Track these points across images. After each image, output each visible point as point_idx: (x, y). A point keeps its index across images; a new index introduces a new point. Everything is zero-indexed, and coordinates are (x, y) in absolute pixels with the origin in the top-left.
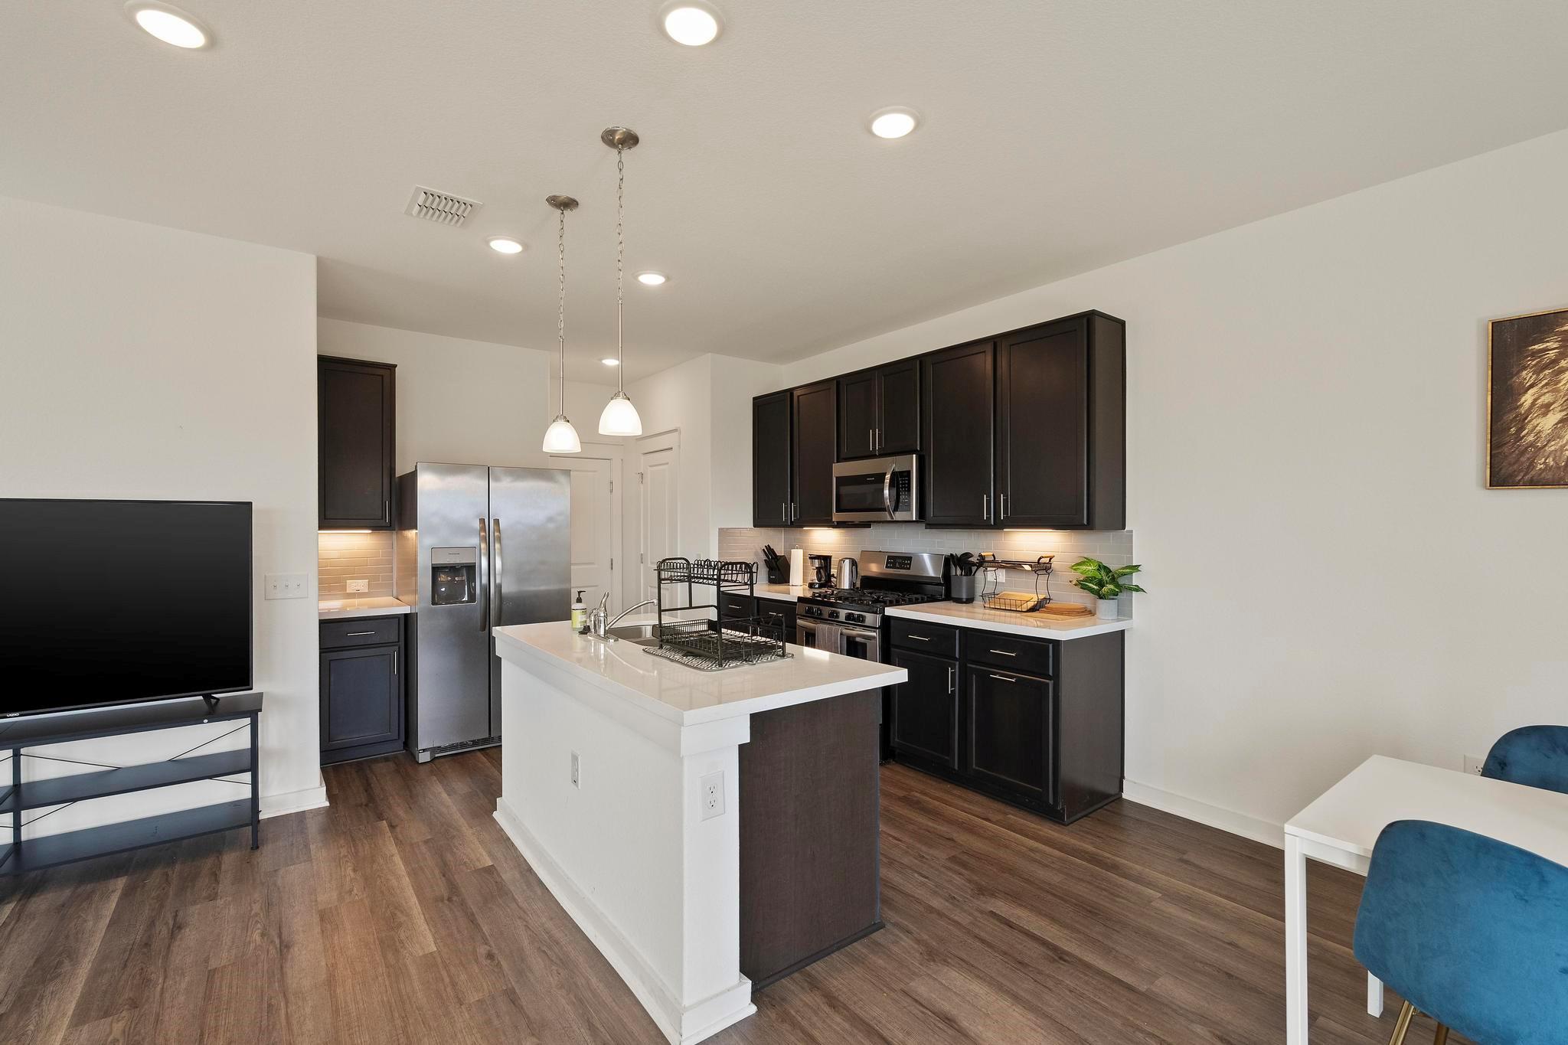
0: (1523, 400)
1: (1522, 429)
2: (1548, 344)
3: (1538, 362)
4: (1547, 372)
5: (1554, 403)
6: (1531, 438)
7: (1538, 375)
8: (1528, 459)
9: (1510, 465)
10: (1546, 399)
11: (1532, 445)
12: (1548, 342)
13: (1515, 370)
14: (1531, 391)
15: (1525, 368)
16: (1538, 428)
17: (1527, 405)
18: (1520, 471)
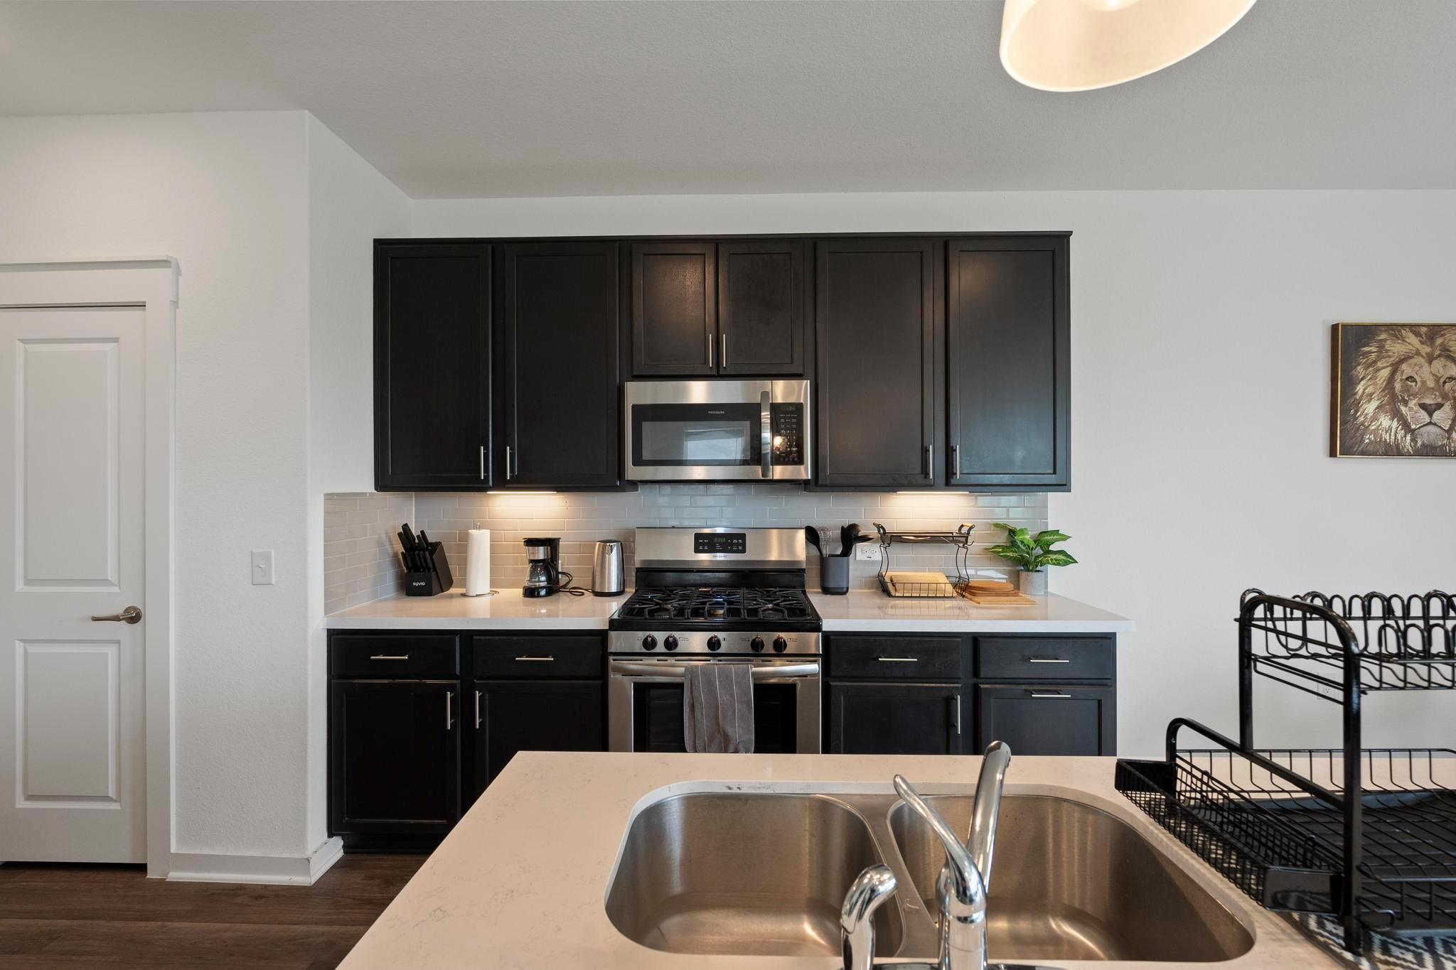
0: (1358, 389)
1: (1356, 411)
2: (1371, 348)
3: (1366, 361)
4: (1371, 369)
5: (1374, 394)
6: (1362, 419)
7: (1366, 370)
8: (1361, 434)
9: (1351, 439)
10: (1369, 390)
11: (1362, 424)
12: (1371, 346)
13: (1354, 364)
14: (1362, 383)
15: (1359, 364)
16: (1366, 411)
17: (1360, 392)
18: (1356, 443)
